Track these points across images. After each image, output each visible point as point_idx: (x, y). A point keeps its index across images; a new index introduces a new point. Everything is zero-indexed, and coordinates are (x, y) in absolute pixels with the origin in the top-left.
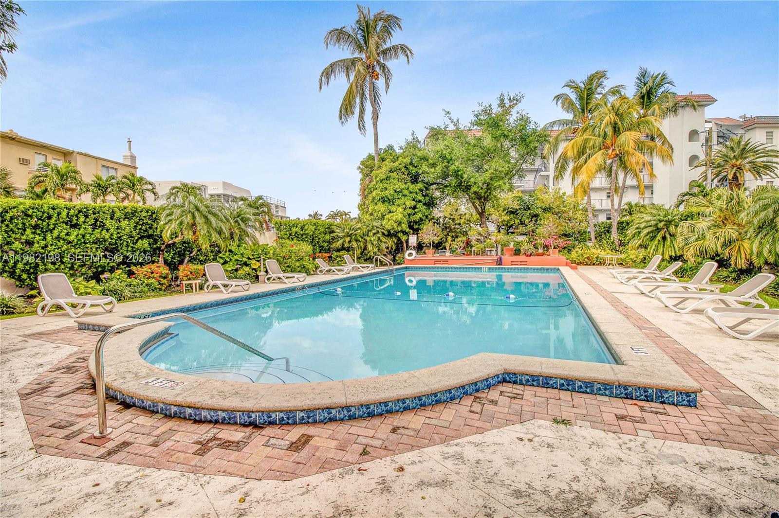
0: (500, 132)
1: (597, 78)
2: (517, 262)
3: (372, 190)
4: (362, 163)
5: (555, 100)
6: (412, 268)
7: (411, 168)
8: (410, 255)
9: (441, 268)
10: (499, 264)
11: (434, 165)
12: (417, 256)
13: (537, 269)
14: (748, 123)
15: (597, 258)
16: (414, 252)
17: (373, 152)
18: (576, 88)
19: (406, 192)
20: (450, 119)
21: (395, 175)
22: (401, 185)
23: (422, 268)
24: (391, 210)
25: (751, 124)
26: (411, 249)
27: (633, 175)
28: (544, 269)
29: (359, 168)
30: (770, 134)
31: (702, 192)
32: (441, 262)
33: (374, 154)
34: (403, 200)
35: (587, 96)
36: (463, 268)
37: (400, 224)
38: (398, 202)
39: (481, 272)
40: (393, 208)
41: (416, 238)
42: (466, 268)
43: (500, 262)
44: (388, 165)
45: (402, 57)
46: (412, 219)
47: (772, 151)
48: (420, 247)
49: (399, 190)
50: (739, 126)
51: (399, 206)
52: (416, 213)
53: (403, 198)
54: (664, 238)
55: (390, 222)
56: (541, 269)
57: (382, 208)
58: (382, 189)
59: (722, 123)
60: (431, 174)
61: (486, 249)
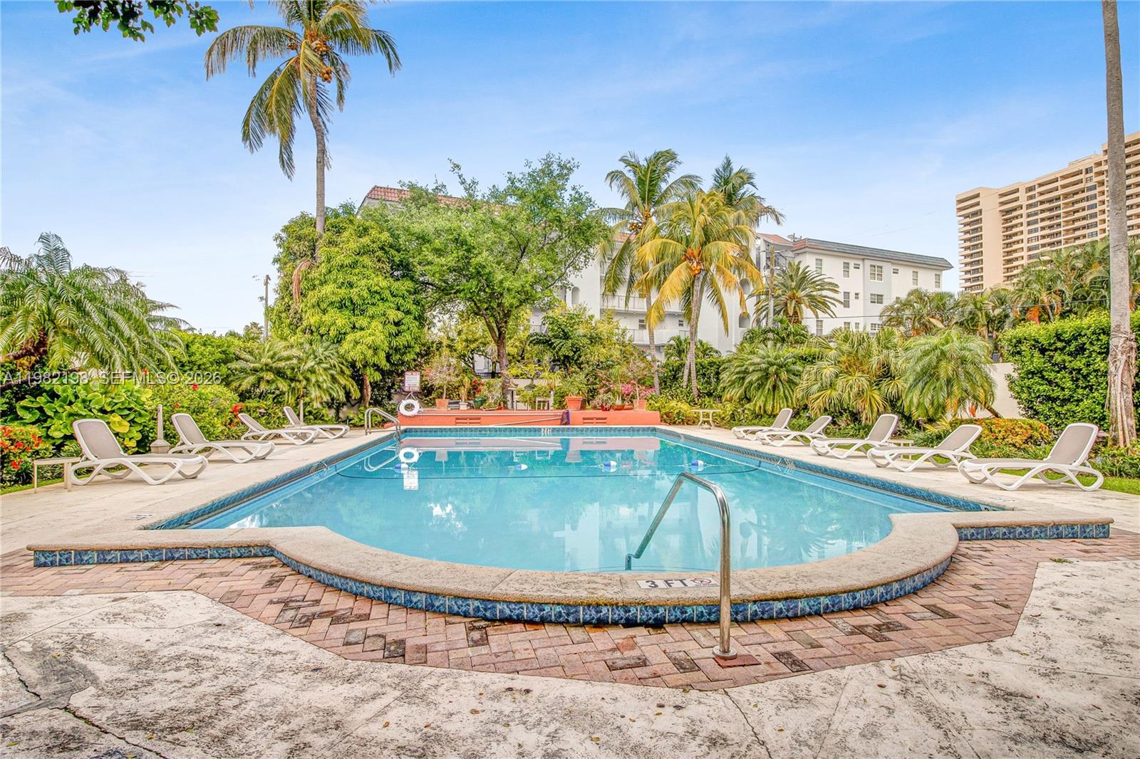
0: (554, 214)
1: (664, 159)
2: (592, 419)
3: (317, 282)
4: (286, 229)
5: (610, 177)
6: (416, 430)
7: (393, 252)
8: (408, 407)
9: (471, 430)
10: (565, 424)
11: (439, 252)
12: (422, 410)
13: (624, 430)
14: (798, 246)
15: (678, 413)
16: (416, 403)
17: (312, 211)
18: (635, 166)
19: (386, 294)
20: (460, 176)
21: (366, 260)
22: (382, 282)
23: (436, 431)
24: (357, 325)
25: (802, 246)
26: (410, 397)
27: (715, 300)
28: (633, 430)
29: (277, 237)
30: (819, 262)
31: (786, 329)
32: (468, 421)
33: (314, 215)
34: (381, 307)
35: (651, 181)
36: (511, 430)
37: (376, 350)
38: (371, 310)
39: (540, 435)
40: (362, 321)
41: (418, 377)
42: (516, 430)
43: (566, 420)
44: (349, 241)
45: (379, 57)
46: (394, 344)
47: (830, 283)
48: (427, 393)
49: (377, 288)
50: (788, 248)
51: (372, 317)
52: (399, 332)
53: (380, 303)
54: (775, 387)
55: (359, 347)
56: (629, 430)
57: (340, 320)
58: (343, 283)
59: (772, 242)
60: (433, 266)
61: (538, 399)
